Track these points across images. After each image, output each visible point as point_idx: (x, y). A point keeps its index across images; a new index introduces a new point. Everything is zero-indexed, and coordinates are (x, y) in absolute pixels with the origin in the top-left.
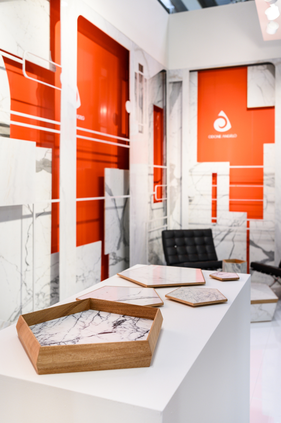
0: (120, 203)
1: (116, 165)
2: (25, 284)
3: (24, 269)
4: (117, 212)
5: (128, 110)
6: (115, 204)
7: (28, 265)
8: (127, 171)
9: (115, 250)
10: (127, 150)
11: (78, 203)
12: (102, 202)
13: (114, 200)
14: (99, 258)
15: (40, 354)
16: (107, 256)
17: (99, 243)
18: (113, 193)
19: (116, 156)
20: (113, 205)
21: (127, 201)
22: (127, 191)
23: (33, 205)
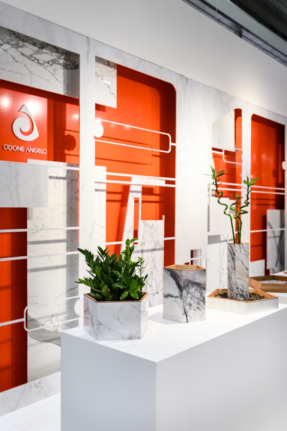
0: (278, 234)
1: (275, 207)
2: (222, 281)
3: (221, 272)
4: (276, 240)
5: (284, 168)
6: (274, 234)
7: (223, 270)
8: (282, 210)
9: (274, 267)
10: (283, 196)
11: (251, 234)
12: (265, 233)
13: (274, 232)
14: (263, 271)
15: (261, 285)
16: (269, 270)
17: (263, 261)
18: (273, 227)
19: (274, 200)
20: (272, 235)
21: (282, 233)
22: (282, 225)
23: (228, 235)
